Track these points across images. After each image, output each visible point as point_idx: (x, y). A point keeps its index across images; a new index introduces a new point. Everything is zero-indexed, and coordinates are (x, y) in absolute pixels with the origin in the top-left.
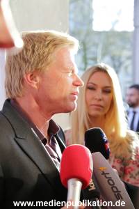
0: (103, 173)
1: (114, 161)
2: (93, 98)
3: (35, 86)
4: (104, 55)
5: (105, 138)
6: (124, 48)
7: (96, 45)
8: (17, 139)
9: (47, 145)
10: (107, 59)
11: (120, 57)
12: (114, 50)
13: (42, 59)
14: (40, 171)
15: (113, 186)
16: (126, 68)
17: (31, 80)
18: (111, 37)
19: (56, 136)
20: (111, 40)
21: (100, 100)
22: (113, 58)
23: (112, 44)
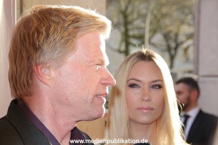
11: (177, 35)
16: (186, 50)
18: (164, 6)
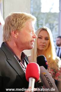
0: (45, 75)
1: (50, 70)
2: (41, 42)
3: (16, 37)
4: (46, 23)
5: (46, 60)
6: (55, 20)
7: (43, 19)
8: (7, 60)
9: (21, 63)
10: (48, 25)
12: (51, 21)
13: (20, 25)
14: (18, 74)
15: (49, 81)
16: (56, 29)
17: (15, 34)
18: (49, 15)
19: (24, 59)
20: (49, 16)
21: (44, 43)
22: (50, 25)
23: (49, 18)
